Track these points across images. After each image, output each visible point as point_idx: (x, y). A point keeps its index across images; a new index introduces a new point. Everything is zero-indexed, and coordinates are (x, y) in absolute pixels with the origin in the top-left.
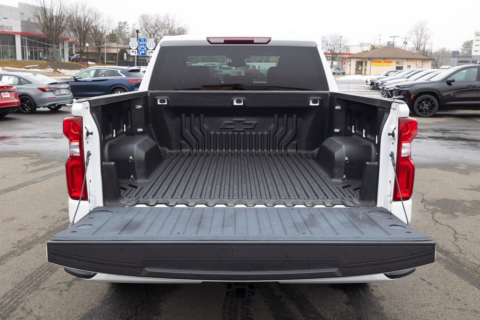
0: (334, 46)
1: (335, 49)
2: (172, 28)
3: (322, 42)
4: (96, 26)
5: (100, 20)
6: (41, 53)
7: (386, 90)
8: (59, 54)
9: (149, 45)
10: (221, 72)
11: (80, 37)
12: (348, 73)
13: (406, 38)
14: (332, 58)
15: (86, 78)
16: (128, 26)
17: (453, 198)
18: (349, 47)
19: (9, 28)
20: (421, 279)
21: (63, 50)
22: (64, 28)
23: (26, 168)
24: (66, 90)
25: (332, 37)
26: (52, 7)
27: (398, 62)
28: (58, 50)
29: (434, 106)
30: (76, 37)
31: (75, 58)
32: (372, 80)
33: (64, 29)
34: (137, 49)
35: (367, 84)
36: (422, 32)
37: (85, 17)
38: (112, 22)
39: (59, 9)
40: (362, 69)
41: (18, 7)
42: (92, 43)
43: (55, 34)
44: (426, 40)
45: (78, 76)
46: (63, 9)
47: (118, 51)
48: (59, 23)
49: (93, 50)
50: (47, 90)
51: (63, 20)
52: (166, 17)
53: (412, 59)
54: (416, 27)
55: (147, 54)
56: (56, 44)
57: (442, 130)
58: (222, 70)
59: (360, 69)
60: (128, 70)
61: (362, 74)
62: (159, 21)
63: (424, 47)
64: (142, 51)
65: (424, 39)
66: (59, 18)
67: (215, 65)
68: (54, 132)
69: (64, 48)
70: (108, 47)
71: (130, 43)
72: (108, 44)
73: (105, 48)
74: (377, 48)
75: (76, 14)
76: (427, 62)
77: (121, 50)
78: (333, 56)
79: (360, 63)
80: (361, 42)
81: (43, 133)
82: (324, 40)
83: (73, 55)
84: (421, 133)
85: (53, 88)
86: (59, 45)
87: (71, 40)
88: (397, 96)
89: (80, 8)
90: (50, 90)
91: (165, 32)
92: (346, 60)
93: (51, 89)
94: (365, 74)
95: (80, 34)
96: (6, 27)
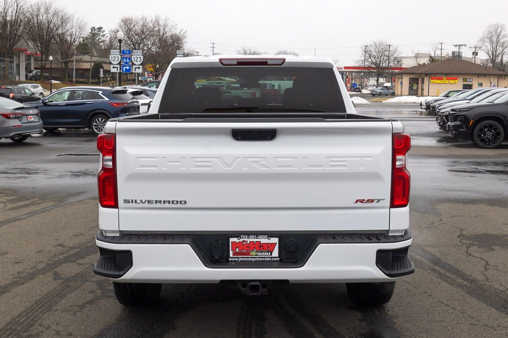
0: (379, 58)
1: (381, 62)
2: (163, 34)
3: (364, 53)
4: (63, 34)
5: (69, 26)
7: (440, 116)
8: (12, 70)
9: (136, 59)
10: (230, 93)
11: (41, 48)
12: (400, 93)
13: (476, 47)
14: (377, 74)
15: (57, 101)
16: (104, 33)
17: (496, 232)
18: (399, 59)
20: (440, 302)
21: (18, 65)
22: (20, 36)
23: (4, 205)
24: (35, 116)
25: (376, 46)
26: (6, 10)
27: (465, 79)
28: (11, 64)
29: (498, 134)
30: (37, 48)
31: (33, 75)
32: (428, 102)
33: (20, 38)
34: (119, 64)
35: (422, 108)
36: (498, 39)
37: (48, 22)
38: (84, 29)
39: (15, 12)
40: (417, 88)
42: (56, 55)
43: (8, 44)
44: (504, 49)
45: (48, 100)
46: (20, 12)
47: (91, 66)
48: (14, 30)
49: (58, 64)
50: (11, 116)
51: (20, 26)
52: (155, 21)
53: (485, 75)
54: (490, 32)
55: (132, 70)
56: (9, 57)
57: (505, 164)
58: (231, 91)
59: (415, 88)
60: (112, 92)
61: (417, 95)
62: (146, 26)
63: (502, 59)
64: (126, 66)
65: (501, 48)
66: (15, 23)
67: (221, 83)
68: (25, 168)
69: (20, 62)
70: (78, 61)
71: (110, 56)
72: (79, 57)
73: (75, 61)
74: (437, 60)
75: (37, 19)
76: (505, 78)
77: (95, 65)
78: (378, 71)
79: (414, 81)
80: (416, 52)
81: (11, 169)
82: (366, 50)
83: (31, 71)
84: (479, 166)
85: (19, 114)
86: (13, 59)
87: (29, 52)
88: (452, 122)
89: (42, 10)
90: (15, 117)
91: (155, 40)
92: (397, 77)
93: (17, 116)
94: (421, 95)
95: (41, 45)
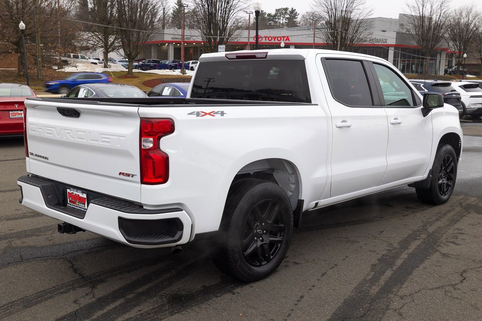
6: (413, 66)
11: (459, 47)
19: (384, 41)
22: (442, 37)
37: (468, 24)
41: (398, 19)
43: (430, 45)
46: (443, 16)
48: (437, 32)
69: (441, 60)
83: (451, 67)
86: (435, 57)
87: (449, 51)
89: (464, 14)
95: (460, 44)
96: (381, 40)
